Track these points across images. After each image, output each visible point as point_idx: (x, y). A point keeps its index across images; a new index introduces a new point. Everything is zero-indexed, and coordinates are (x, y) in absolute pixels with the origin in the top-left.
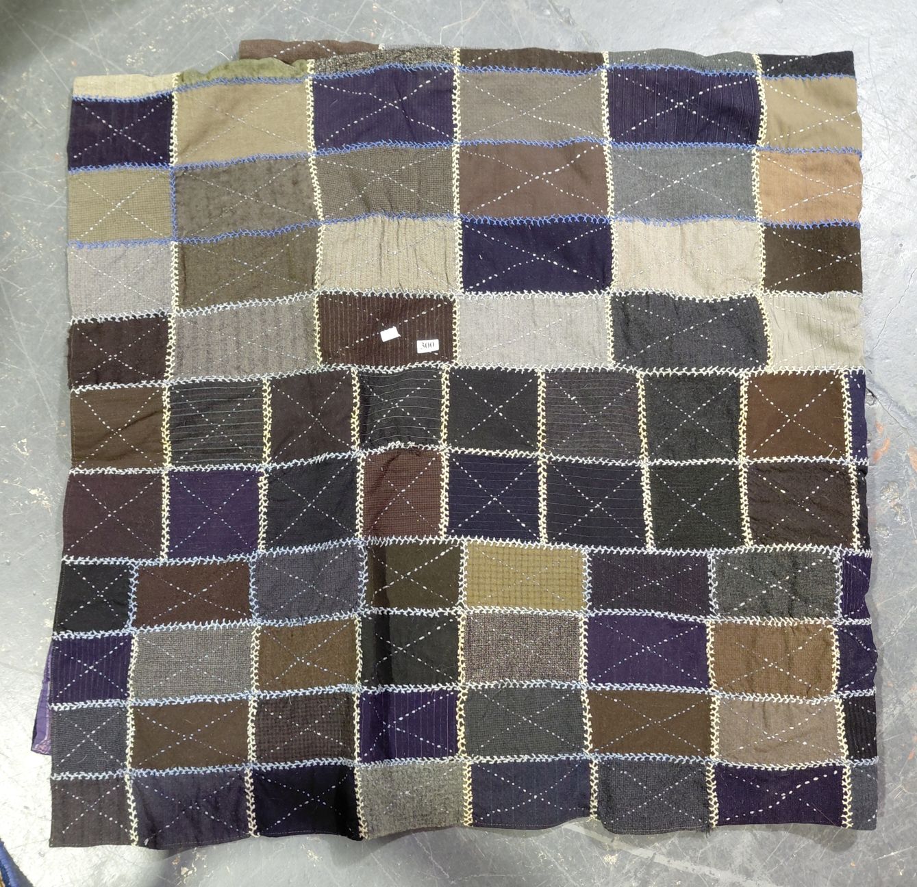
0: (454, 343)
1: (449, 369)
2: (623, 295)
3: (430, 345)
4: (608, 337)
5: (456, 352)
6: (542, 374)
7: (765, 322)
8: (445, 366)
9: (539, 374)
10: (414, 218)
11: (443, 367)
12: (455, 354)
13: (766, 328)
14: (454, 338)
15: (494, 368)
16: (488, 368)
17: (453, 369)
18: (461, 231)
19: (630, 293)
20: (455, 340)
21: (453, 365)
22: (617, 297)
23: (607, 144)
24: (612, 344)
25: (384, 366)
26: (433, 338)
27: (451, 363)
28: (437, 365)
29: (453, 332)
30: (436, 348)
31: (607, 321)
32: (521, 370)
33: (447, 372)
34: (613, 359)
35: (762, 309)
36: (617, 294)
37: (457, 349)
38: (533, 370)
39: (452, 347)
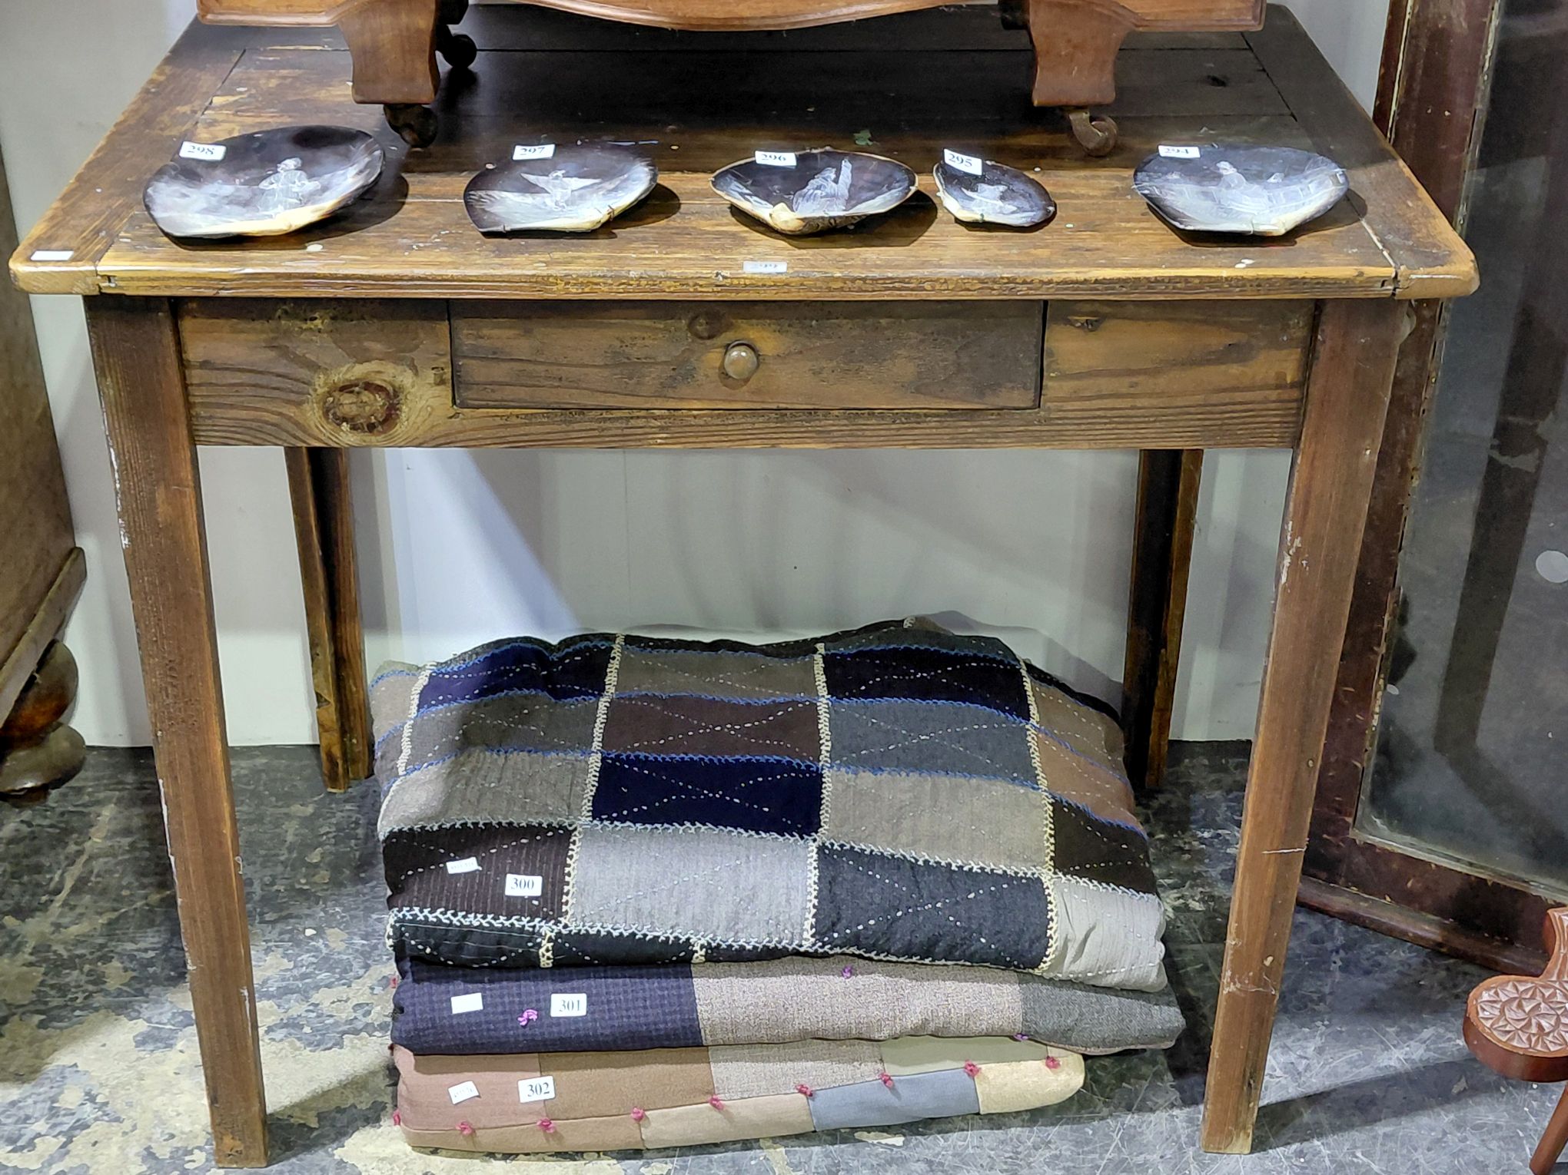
0: (566, 888)
1: (553, 935)
2: (836, 847)
3: (526, 884)
4: (809, 898)
5: (567, 903)
6: (702, 947)
7: (1050, 914)
8: (547, 929)
9: (696, 948)
10: (530, 751)
11: (542, 931)
12: (564, 908)
13: (1051, 924)
14: (567, 878)
15: (626, 934)
16: (616, 934)
17: (559, 934)
18: (599, 765)
19: (848, 847)
20: (568, 884)
21: (561, 926)
22: (827, 848)
23: (824, 701)
24: (814, 911)
25: (447, 910)
26: (533, 874)
27: (557, 923)
28: (534, 927)
29: (567, 870)
30: (537, 891)
31: (810, 875)
32: (668, 938)
33: (550, 940)
34: (813, 936)
35: (1049, 895)
36: (827, 844)
37: (569, 898)
38: (688, 939)
39: (562, 893)
